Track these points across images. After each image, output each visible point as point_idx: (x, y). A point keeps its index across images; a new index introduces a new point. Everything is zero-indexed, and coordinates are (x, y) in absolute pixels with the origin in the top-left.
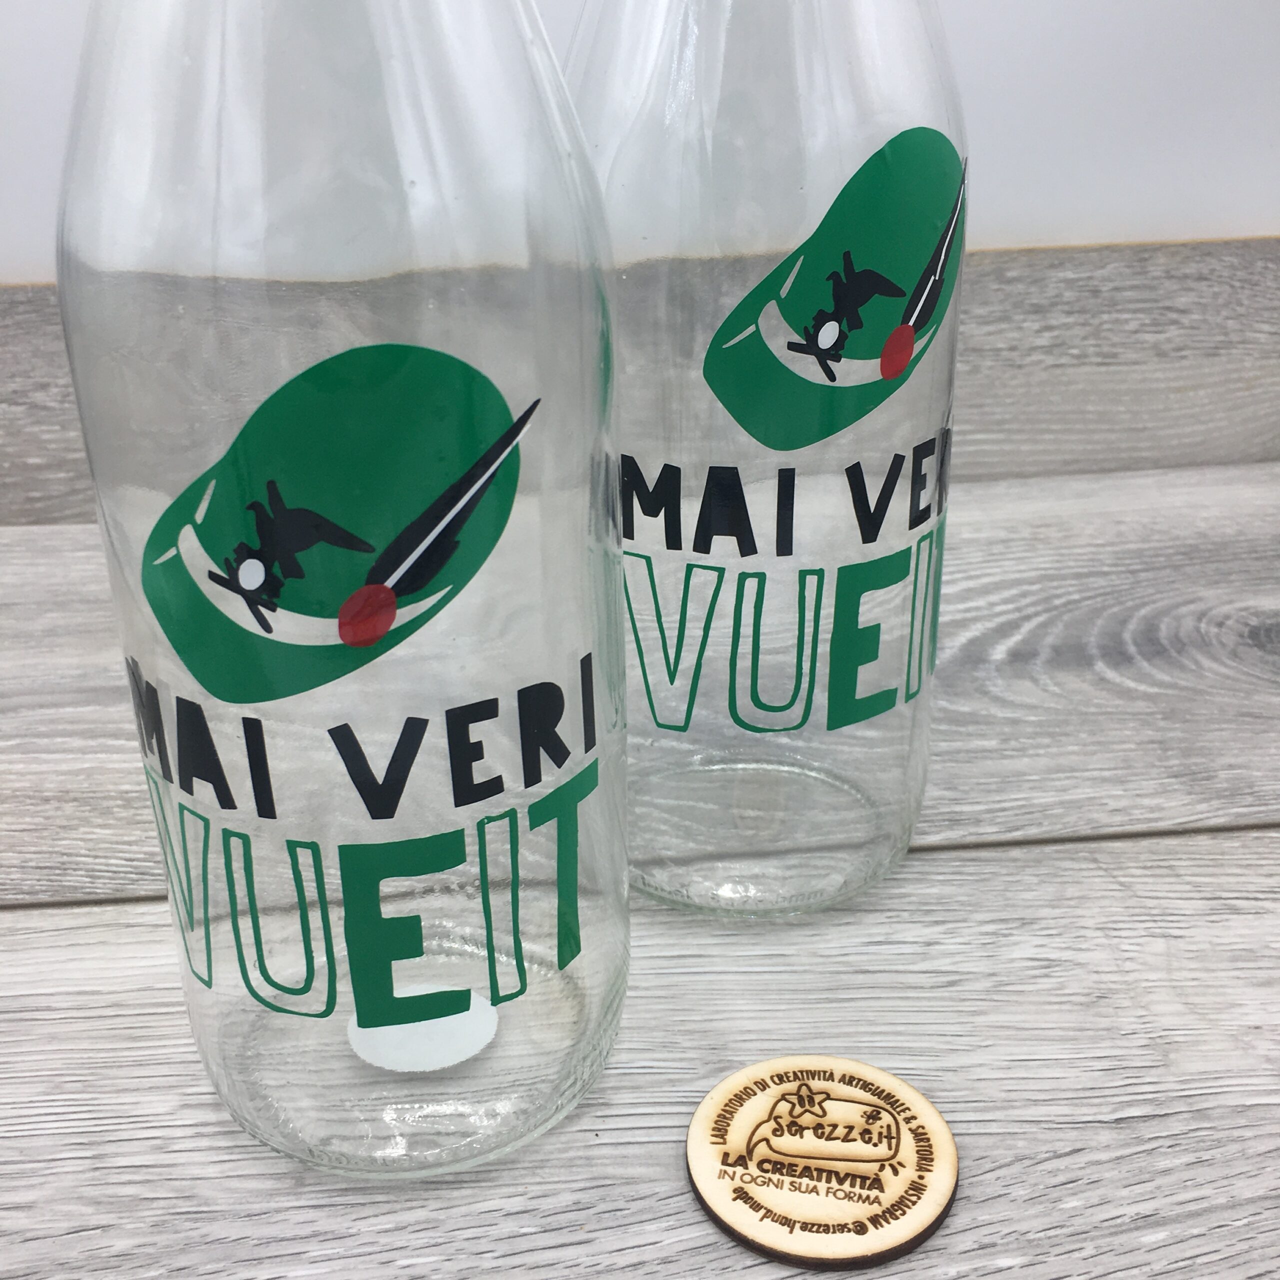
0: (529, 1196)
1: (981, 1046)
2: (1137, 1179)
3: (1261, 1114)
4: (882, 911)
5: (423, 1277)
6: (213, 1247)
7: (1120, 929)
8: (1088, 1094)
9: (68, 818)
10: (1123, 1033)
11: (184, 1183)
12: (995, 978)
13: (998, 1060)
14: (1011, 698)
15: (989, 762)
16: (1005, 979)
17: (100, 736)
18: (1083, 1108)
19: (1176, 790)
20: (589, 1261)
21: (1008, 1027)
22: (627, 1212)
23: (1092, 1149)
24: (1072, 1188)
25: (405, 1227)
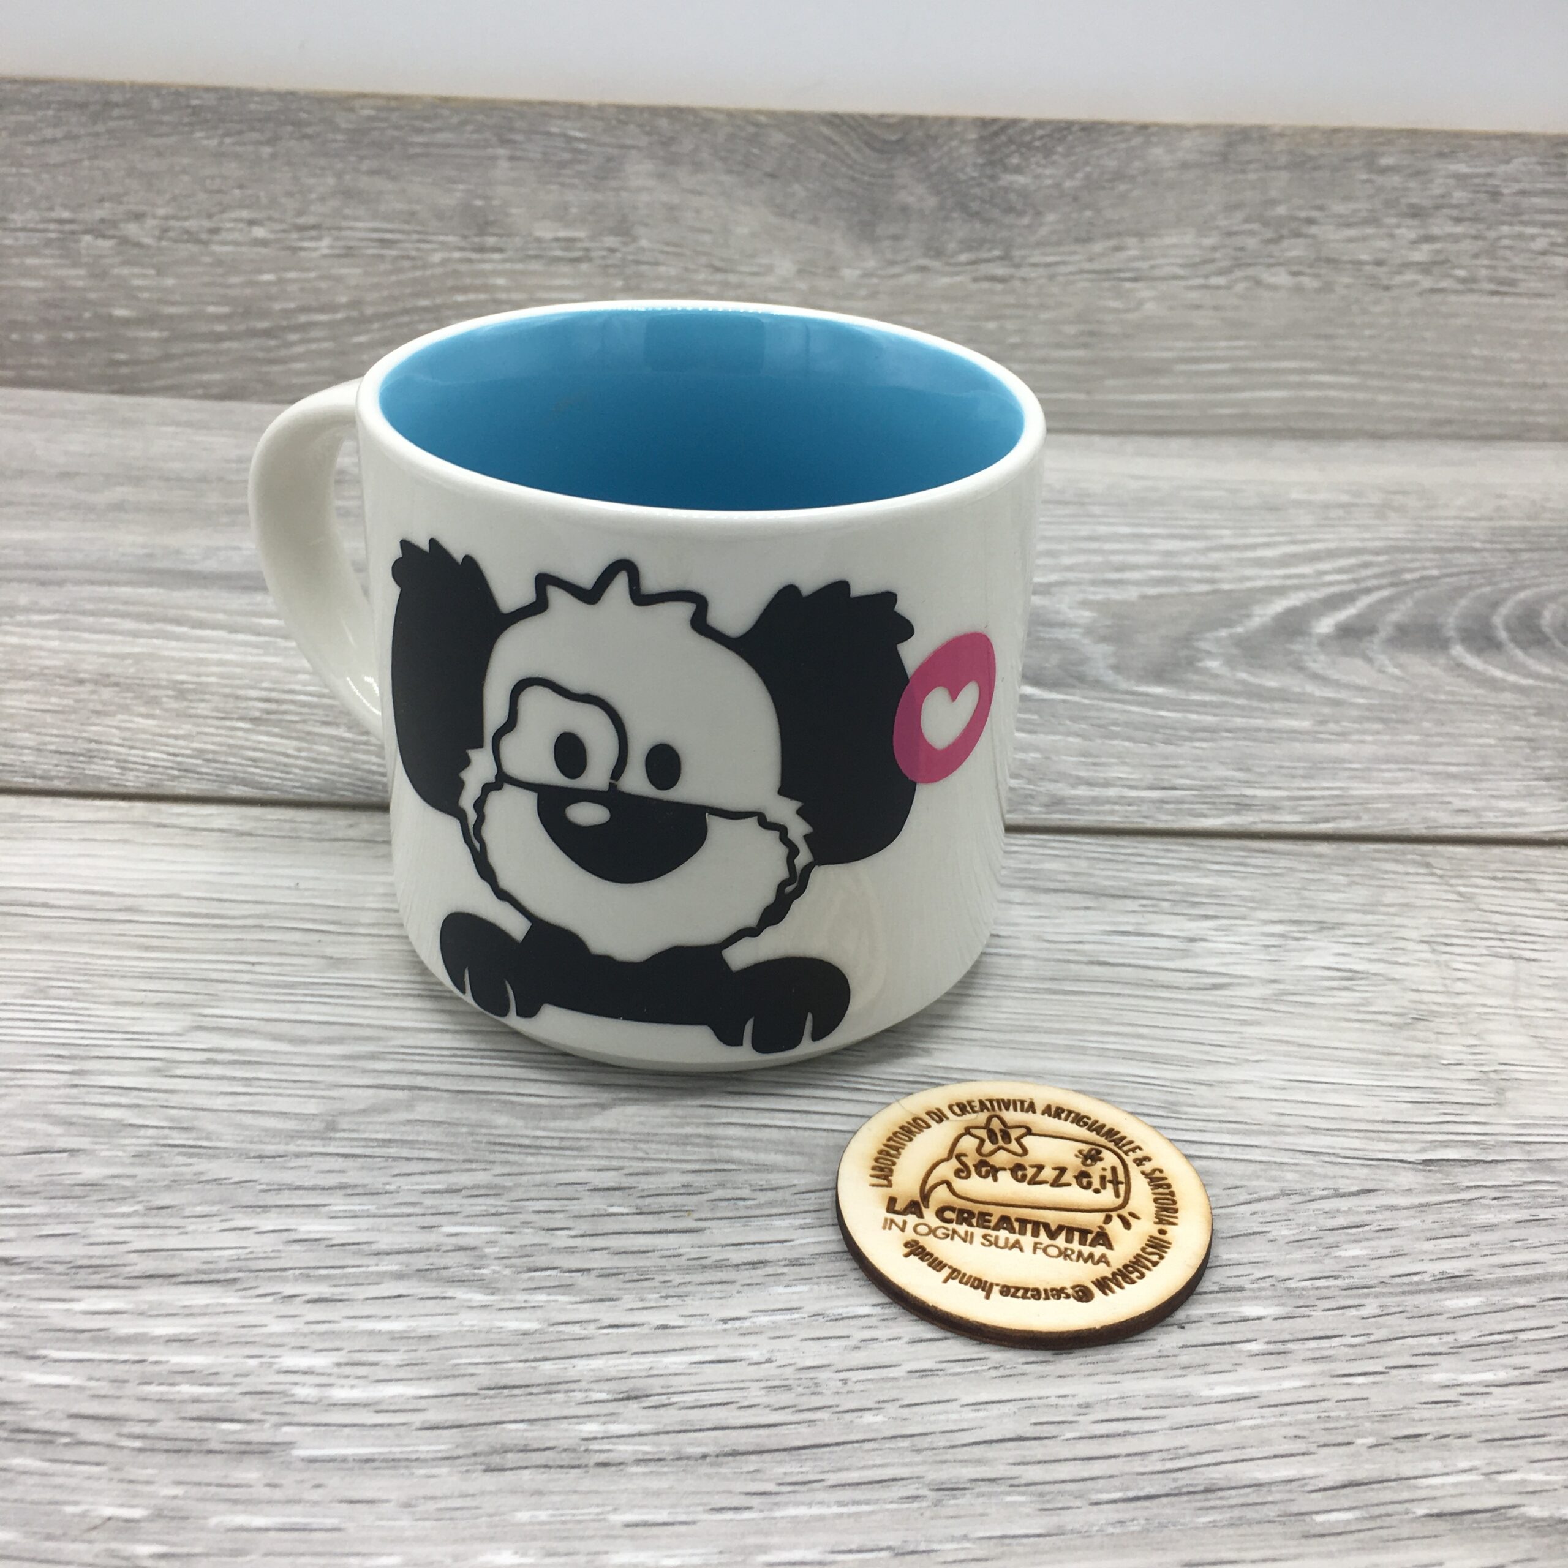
0: (626, 1171)
1: (1248, 1061)
2: (1446, 1232)
4: (1134, 898)
5: (474, 1249)
6: (208, 1187)
7: (1452, 945)
8: (1388, 1128)
9: (104, 703)
10: (1443, 1062)
11: (183, 1112)
12: (1276, 986)
13: (1272, 1079)
14: (1336, 676)
15: (1297, 745)
16: (1290, 987)
17: (158, 620)
19: (1544, 795)
20: (695, 1253)
21: (1287, 1042)
22: (752, 1202)
23: (1388, 1191)
24: (1354, 1234)
25: (459, 1191)
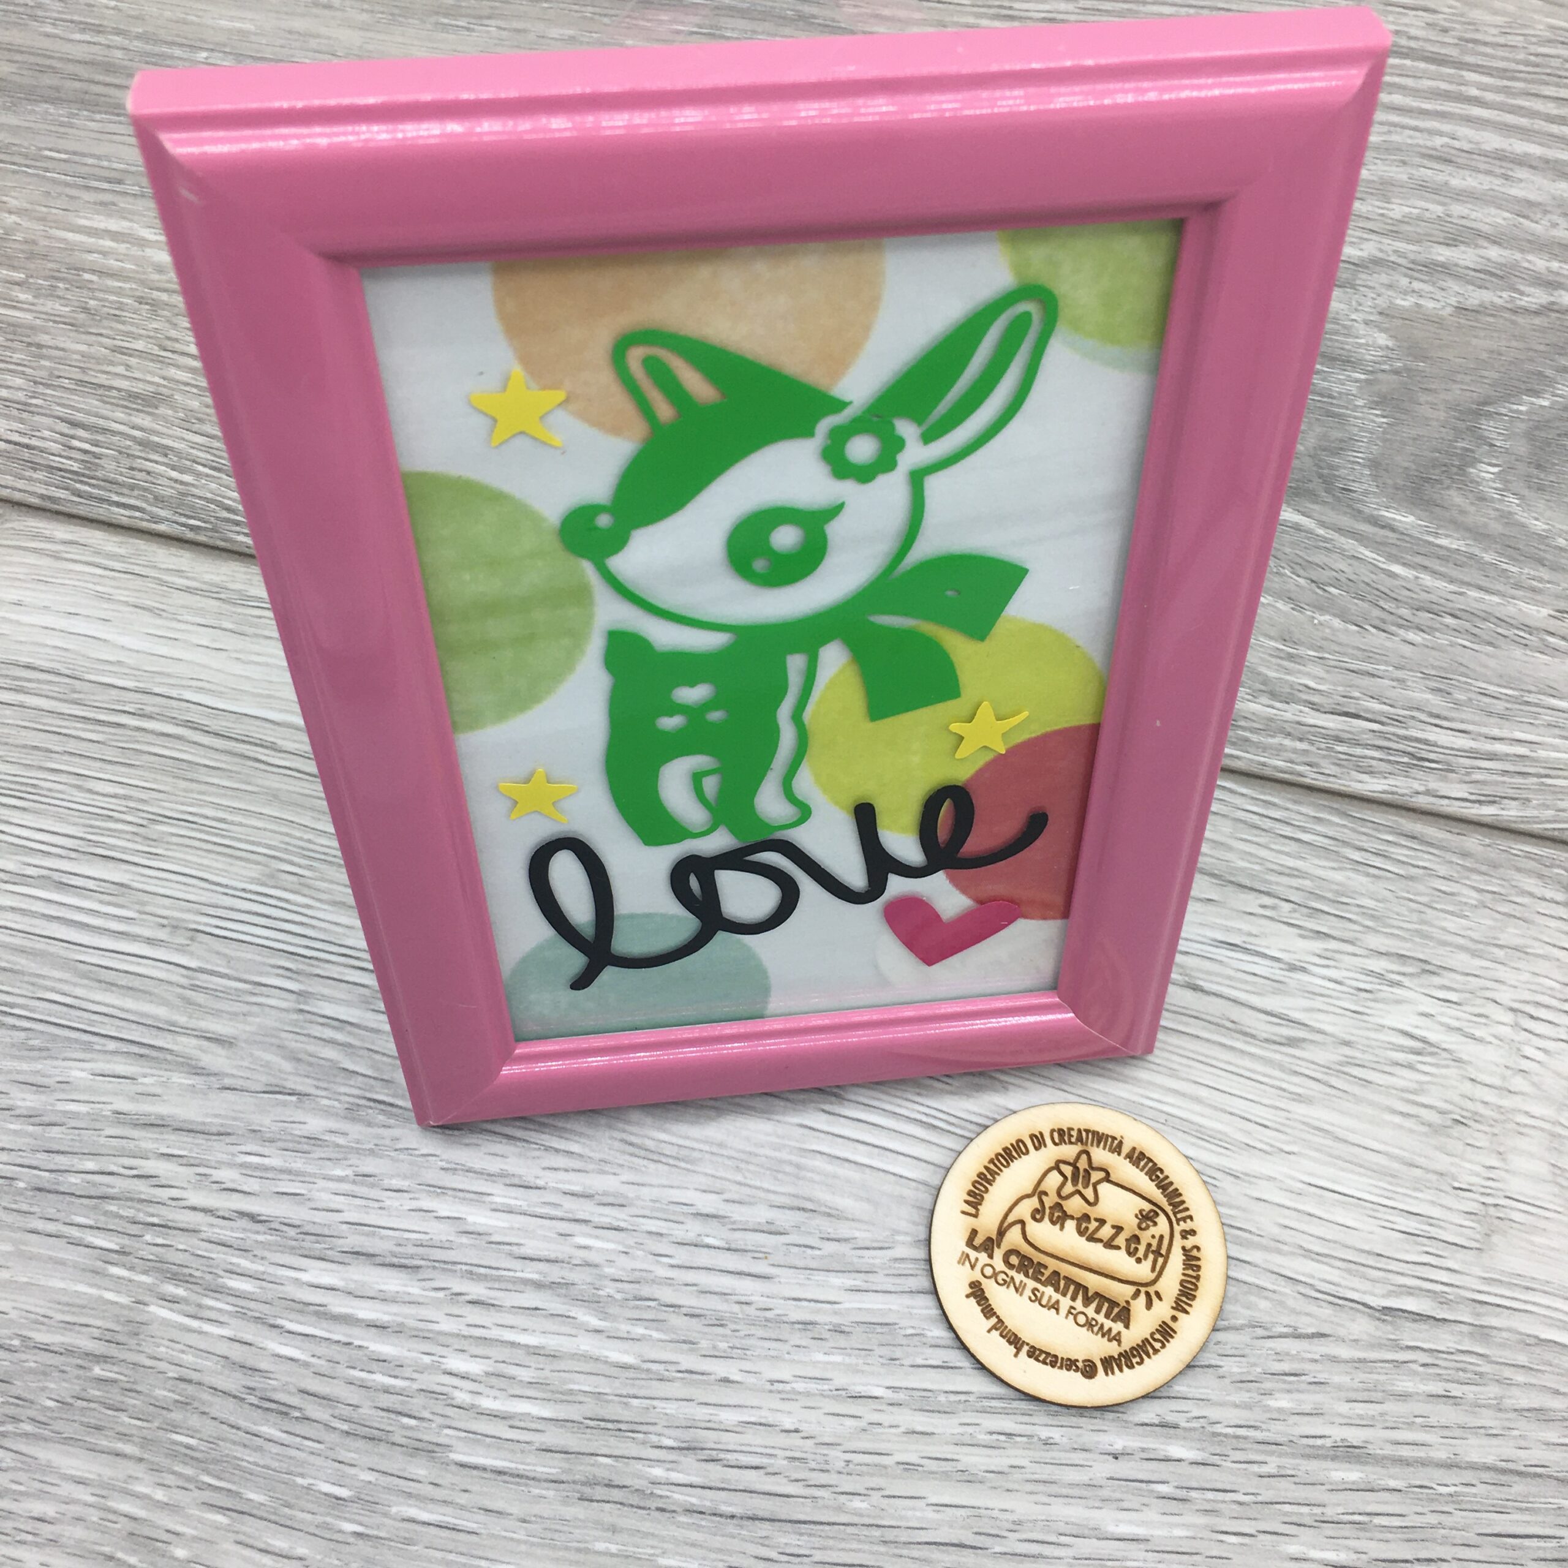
0: (726, 1196)
1: (1283, 1151)
2: (1365, 1396)
3: (1548, 1356)
4: (1260, 892)
5: (596, 1266)
6: (402, 1157)
7: (1537, 1019)
8: (1371, 1261)
10: (1456, 1185)
13: (1293, 1178)
16: (1358, 1054)
18: (1357, 1280)
20: (763, 1303)
22: (817, 1252)
23: (1338, 1339)
24: (1290, 1383)
25: (592, 1196)
